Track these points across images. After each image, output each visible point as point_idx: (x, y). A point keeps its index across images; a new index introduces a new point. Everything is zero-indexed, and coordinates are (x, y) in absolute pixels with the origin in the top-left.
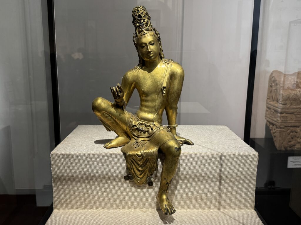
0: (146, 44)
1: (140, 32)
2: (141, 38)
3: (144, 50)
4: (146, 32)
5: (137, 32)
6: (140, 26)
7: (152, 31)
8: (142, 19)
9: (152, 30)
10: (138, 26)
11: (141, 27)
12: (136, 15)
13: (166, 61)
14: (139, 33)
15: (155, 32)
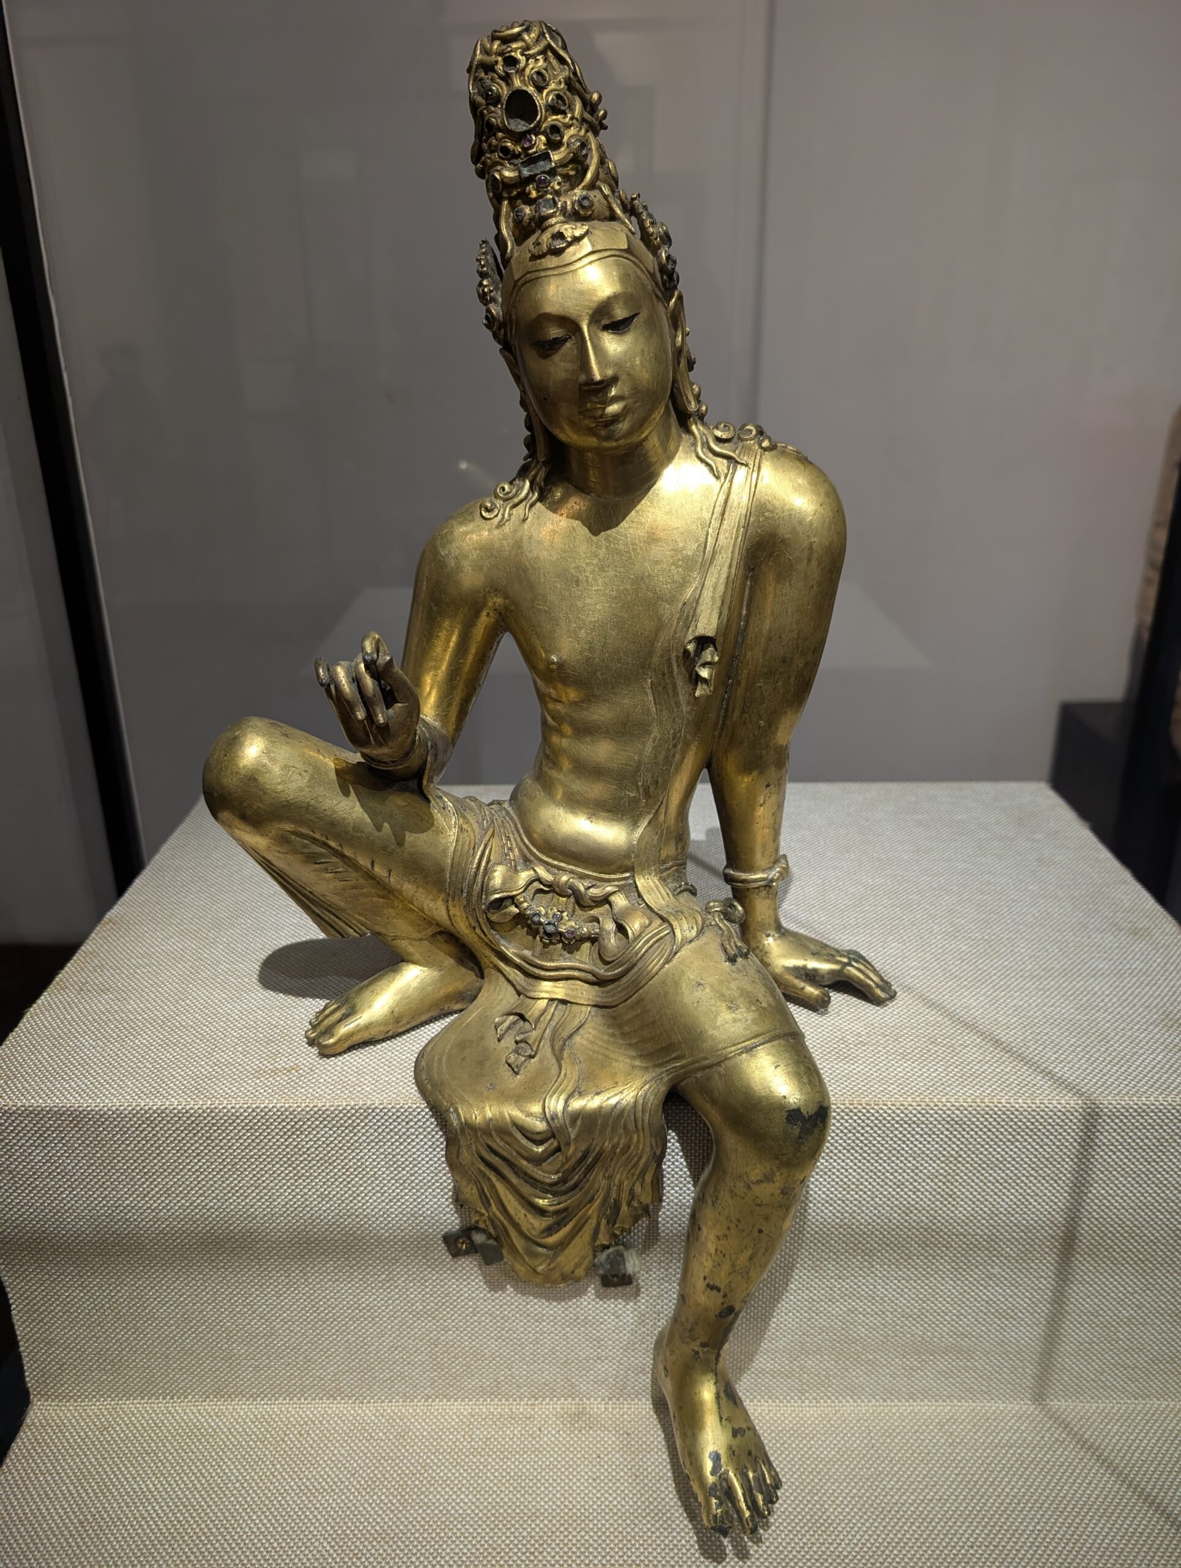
0: (570, 324)
1: (524, 231)
2: (531, 280)
3: (559, 367)
4: (571, 230)
5: (505, 232)
6: (524, 182)
7: (613, 217)
8: (539, 125)
9: (618, 211)
10: (507, 185)
11: (534, 194)
12: (495, 100)
13: (719, 440)
14: (519, 240)
15: (641, 224)
